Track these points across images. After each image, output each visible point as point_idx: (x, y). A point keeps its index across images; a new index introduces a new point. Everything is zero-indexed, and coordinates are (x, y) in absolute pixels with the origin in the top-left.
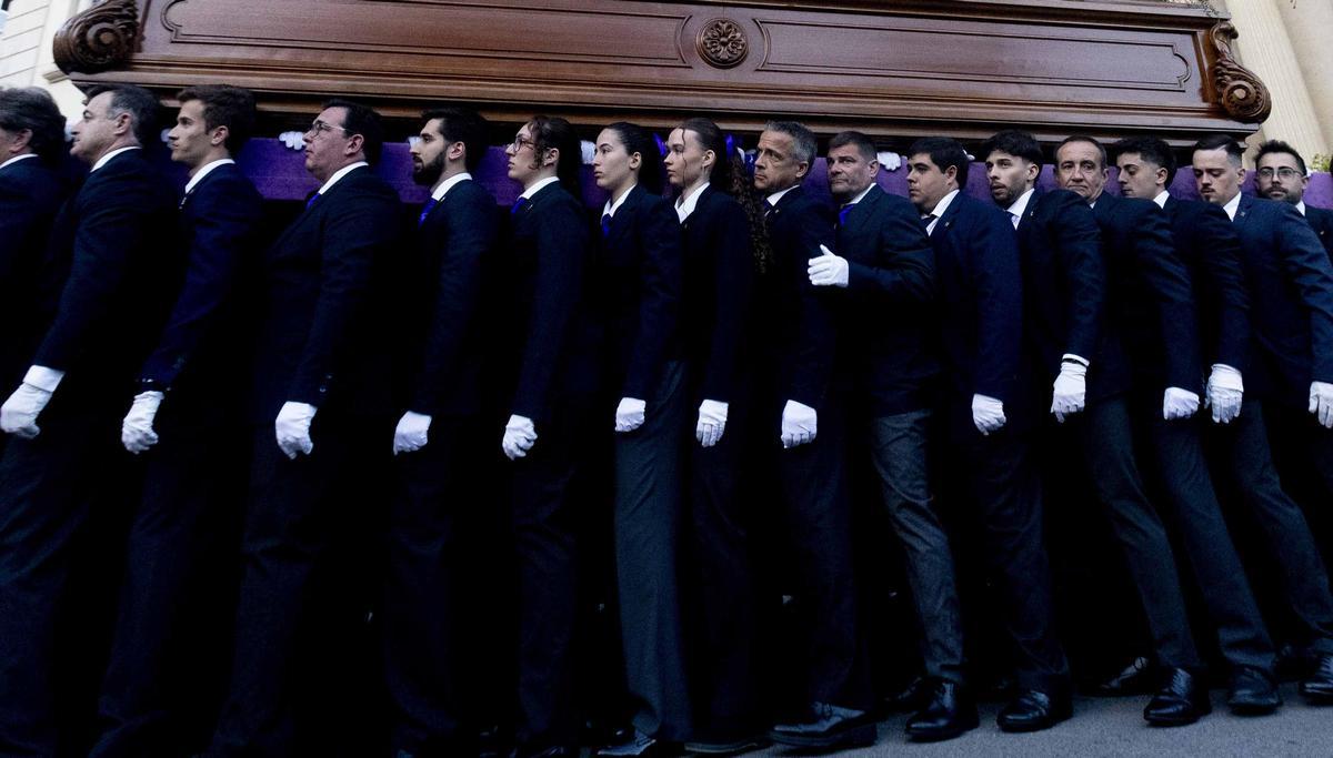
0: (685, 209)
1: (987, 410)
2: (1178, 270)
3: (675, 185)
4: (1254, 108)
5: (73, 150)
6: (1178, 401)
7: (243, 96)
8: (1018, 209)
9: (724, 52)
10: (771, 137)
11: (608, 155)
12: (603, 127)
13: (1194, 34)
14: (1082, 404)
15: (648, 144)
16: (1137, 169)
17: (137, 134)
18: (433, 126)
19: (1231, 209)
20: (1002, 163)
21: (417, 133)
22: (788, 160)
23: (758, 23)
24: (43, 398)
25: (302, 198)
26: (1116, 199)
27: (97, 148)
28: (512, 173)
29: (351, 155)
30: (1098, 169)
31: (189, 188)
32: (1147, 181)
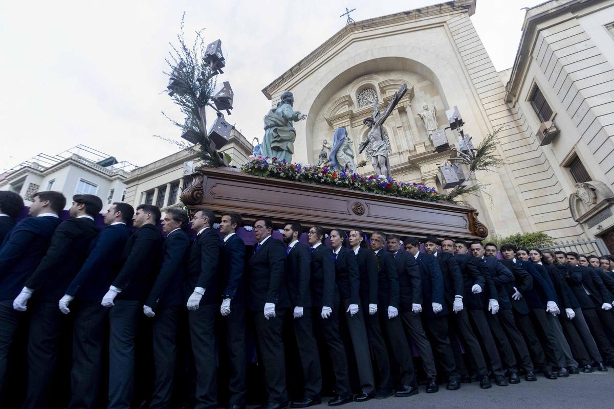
0: (356, 251)
9: (359, 210)
11: (335, 237)
12: (333, 230)
17: (209, 224)
18: (289, 226)
22: (381, 242)
23: (367, 204)
27: (199, 227)
28: (310, 241)
29: (269, 233)
30: (453, 247)
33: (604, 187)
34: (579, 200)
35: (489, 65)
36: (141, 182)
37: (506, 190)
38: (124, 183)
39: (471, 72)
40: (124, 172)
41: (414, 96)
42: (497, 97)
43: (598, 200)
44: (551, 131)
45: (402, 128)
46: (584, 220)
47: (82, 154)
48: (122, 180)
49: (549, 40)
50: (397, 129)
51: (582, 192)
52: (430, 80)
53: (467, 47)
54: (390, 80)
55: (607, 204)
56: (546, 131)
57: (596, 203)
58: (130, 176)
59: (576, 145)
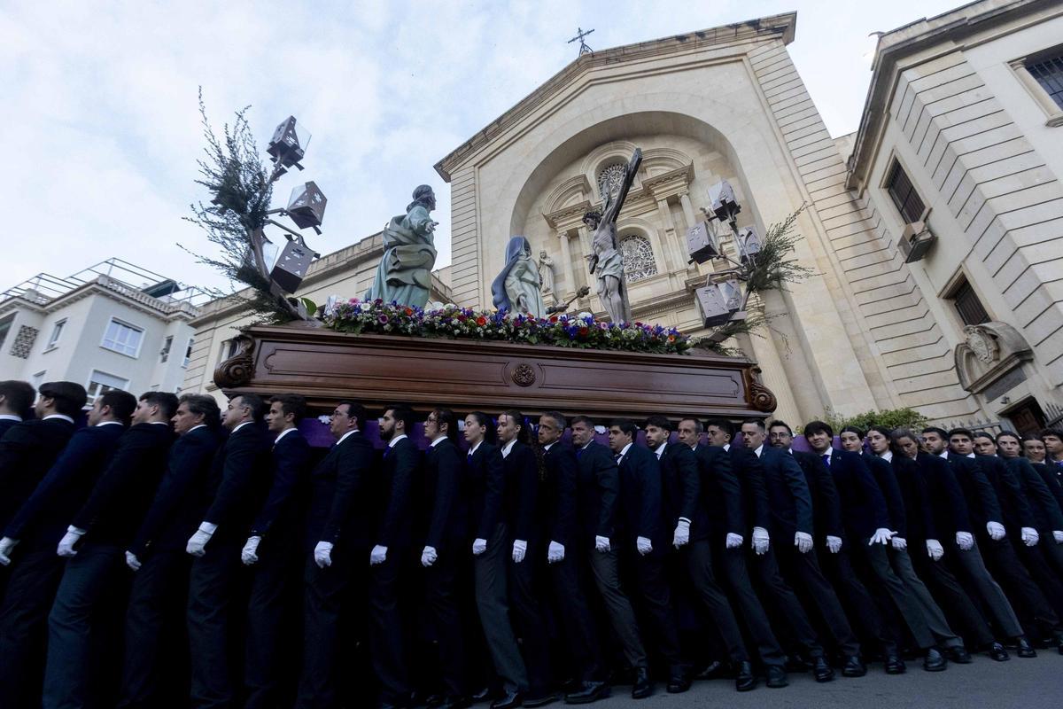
0: (506, 452)
1: (644, 544)
2: (734, 479)
3: (501, 441)
4: (769, 405)
5: (223, 423)
6: (733, 539)
7: (299, 399)
8: (660, 451)
9: (524, 379)
10: (545, 419)
11: (470, 426)
12: (468, 414)
13: (741, 371)
14: (687, 540)
15: (489, 422)
16: (716, 433)
17: (253, 416)
18: (389, 413)
19: (758, 452)
20: (652, 430)
21: (382, 417)
22: (553, 430)
23: (540, 366)
24: (207, 537)
25: (329, 446)
26: (705, 447)
27: (235, 422)
28: (426, 435)
29: (350, 427)
30: (693, 433)
31: (276, 441)
32: (720, 438)
33: (1011, 332)
34: (971, 354)
35: (819, 127)
36: (220, 323)
37: (849, 337)
38: (189, 325)
39: (789, 138)
40: (191, 306)
41: (693, 178)
42: (832, 181)
43: (1001, 354)
44: (922, 238)
45: (674, 232)
46: (980, 388)
47: (117, 274)
48: (186, 320)
49: (917, 86)
50: (667, 234)
51: (976, 340)
52: (720, 152)
53: (782, 97)
54: (653, 151)
55: (1017, 361)
56: (914, 237)
57: (998, 359)
58: (201, 314)
59: (963, 262)
